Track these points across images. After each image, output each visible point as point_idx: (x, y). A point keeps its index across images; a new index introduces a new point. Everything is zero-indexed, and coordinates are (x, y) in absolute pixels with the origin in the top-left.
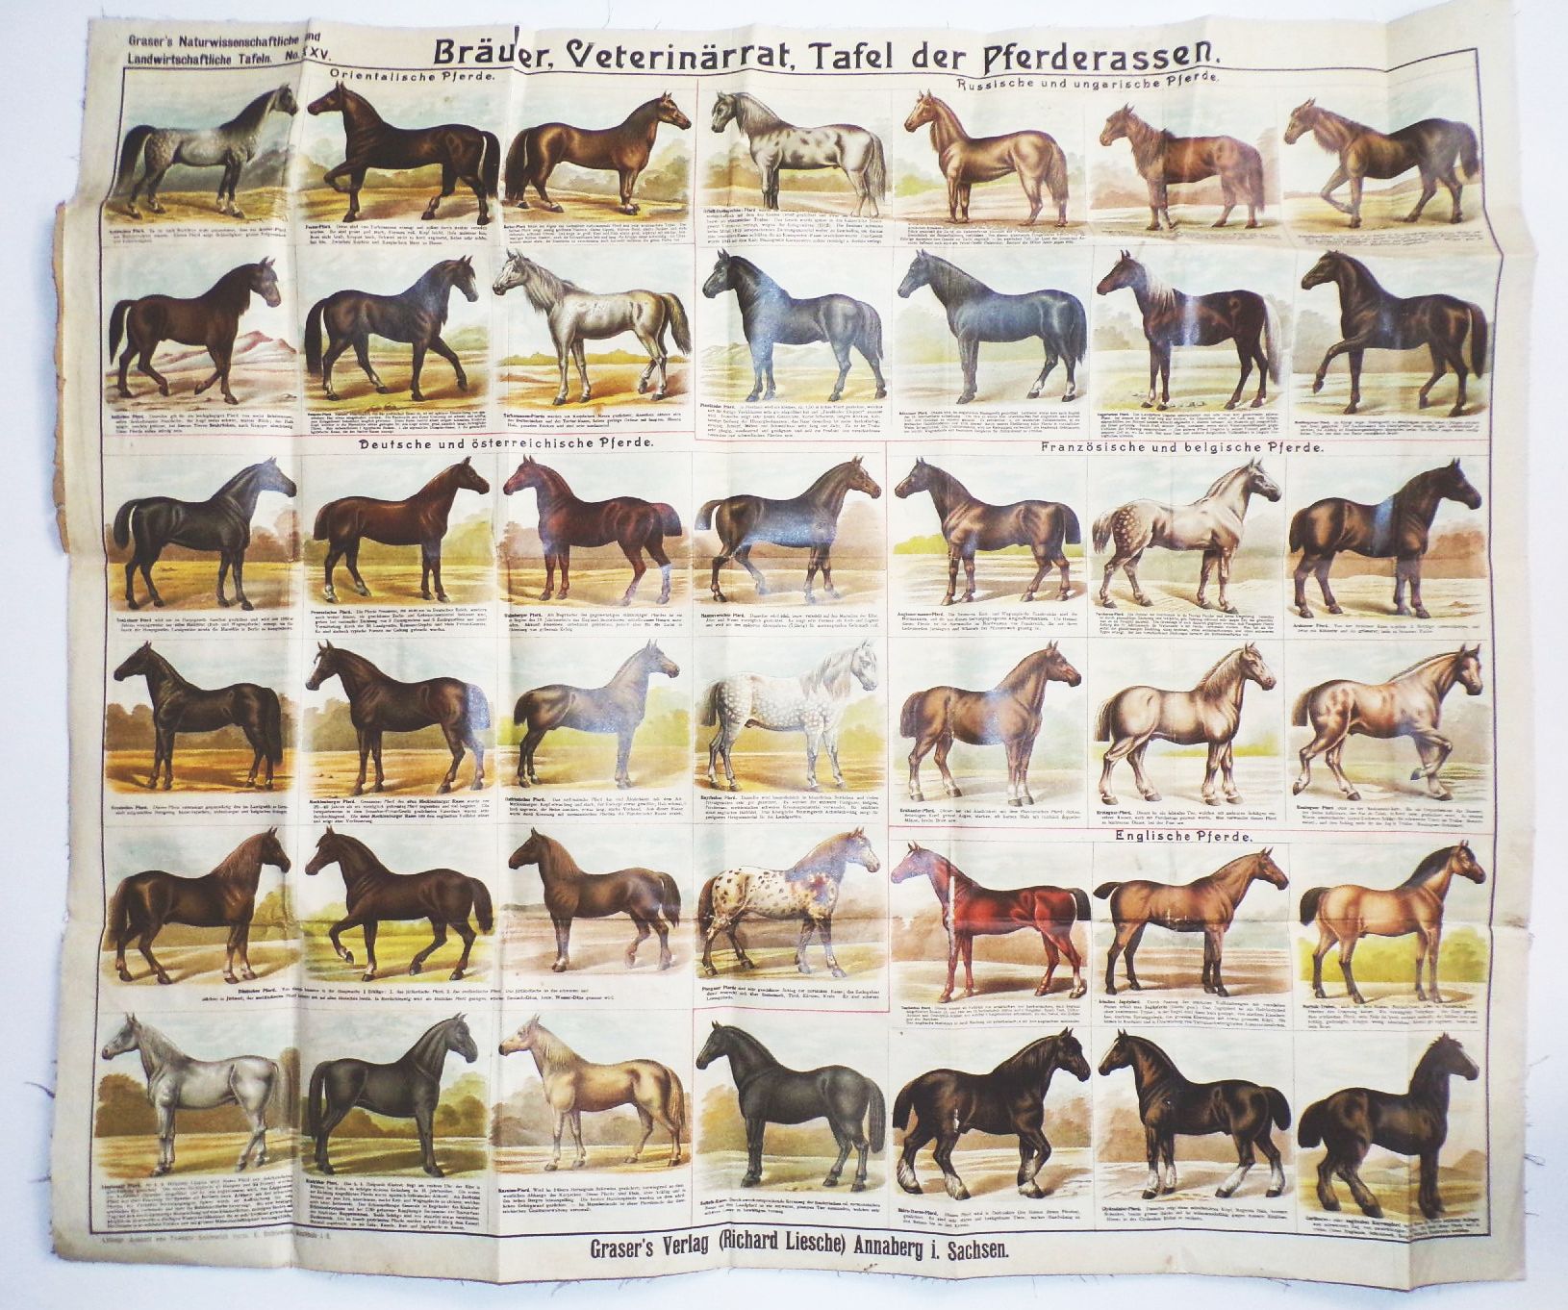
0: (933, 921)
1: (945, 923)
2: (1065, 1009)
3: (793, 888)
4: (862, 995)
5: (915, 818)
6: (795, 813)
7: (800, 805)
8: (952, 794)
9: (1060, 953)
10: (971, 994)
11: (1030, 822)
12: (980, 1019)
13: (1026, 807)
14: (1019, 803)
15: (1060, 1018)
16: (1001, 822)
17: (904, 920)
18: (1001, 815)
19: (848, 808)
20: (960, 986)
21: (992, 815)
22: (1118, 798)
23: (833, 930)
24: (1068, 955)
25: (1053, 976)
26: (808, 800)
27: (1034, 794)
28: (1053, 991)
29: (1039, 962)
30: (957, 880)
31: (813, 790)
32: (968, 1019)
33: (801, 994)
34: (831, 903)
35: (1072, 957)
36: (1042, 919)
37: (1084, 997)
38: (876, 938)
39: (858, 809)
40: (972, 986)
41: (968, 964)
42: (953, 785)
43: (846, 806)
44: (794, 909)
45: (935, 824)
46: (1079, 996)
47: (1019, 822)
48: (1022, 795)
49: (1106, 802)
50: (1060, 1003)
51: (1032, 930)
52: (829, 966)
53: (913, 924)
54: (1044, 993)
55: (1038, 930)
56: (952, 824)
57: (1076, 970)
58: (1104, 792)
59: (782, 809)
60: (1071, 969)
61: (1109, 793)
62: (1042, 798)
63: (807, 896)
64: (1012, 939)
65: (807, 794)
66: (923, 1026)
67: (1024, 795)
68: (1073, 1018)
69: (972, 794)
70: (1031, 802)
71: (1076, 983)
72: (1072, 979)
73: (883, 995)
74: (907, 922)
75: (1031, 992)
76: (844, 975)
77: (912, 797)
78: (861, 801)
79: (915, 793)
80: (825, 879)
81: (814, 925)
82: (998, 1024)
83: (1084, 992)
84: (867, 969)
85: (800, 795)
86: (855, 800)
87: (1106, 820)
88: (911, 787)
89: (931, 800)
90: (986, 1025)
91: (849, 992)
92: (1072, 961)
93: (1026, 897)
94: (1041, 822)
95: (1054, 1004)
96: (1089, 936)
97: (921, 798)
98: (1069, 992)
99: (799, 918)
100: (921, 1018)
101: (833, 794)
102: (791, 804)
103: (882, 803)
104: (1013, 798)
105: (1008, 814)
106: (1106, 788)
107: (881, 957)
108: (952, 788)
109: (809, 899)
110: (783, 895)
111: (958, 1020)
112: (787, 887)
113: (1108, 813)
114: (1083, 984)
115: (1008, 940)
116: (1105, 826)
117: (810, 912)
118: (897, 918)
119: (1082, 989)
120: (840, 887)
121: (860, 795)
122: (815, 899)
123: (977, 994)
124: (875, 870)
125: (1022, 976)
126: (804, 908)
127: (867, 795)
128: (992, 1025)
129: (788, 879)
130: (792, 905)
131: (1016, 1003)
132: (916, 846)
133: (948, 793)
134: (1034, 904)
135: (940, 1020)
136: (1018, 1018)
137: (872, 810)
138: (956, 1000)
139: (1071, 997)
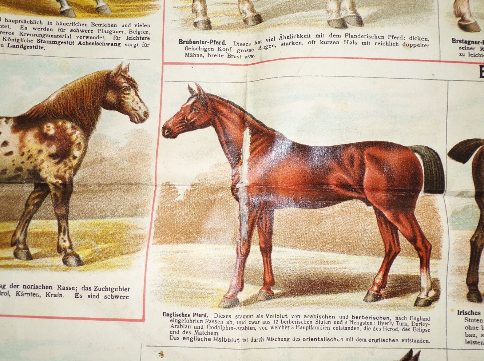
0: (219, 189)
1: (234, 190)
2: (409, 322)
3: (22, 140)
4: (102, 294)
5: (199, 52)
6: (35, 43)
7: (43, 32)
8: (251, 22)
9: (402, 238)
10: (270, 296)
11: (358, 50)
12: (282, 334)
13: (353, 30)
14: (343, 24)
15: (401, 335)
16: (319, 49)
17: (178, 188)
18: (318, 40)
19: (109, 39)
20: (253, 283)
21: (305, 41)
22: (480, 23)
23: (74, 200)
24: (413, 240)
25: (391, 273)
26: (55, 27)
27: (363, 13)
28: (391, 295)
29: (371, 252)
30: (252, 134)
31: (63, 13)
32: (264, 334)
33: (13, 291)
34: (75, 162)
35: (419, 244)
36: (374, 189)
37: (435, 304)
38: (135, 212)
39: (123, 40)
40: (272, 283)
41: (266, 251)
42: (252, 10)
43: (106, 35)
44: (20, 169)
45: (225, 60)
46: (428, 303)
47: (341, 49)
48: (346, 12)
49: (465, 27)
50: (400, 313)
51: (361, 204)
52: (60, 250)
53: (189, 194)
54: (377, 298)
55: (368, 203)
56: (250, 60)
57: (425, 264)
58: (460, 15)
59: (17, 36)
60: (417, 262)
61: (467, 17)
62: (374, 18)
63: (40, 151)
64: (333, 215)
65: (54, 19)
66: (196, 343)
67: (350, 13)
68: (419, 336)
69: (277, 15)
70: (360, 22)
71: (425, 283)
72: (419, 278)
73: (135, 294)
74: (182, 190)
75: (358, 296)
76: (80, 262)
77: (196, 24)
78: (127, 30)
79: (200, 18)
80: (69, 131)
81: (49, 192)
82: (309, 343)
83: (436, 298)
84: (114, 255)
85: (45, 19)
86: (119, 28)
87: (466, 52)
88: (194, 11)
89: (221, 28)
90: (292, 343)
91: (84, 288)
92: (418, 249)
93: (352, 157)
94: (373, 50)
95: (392, 314)
96: (442, 214)
97: (208, 25)
98: (413, 297)
99: (28, 181)
100: (192, 330)
101: (88, 20)
102: (30, 30)
103: (155, 32)
104: (334, 17)
105: (326, 38)
106: (464, 10)
107: (140, 237)
108: (249, 14)
109: (43, 156)
110: (7, 149)
111: (250, 334)
112: (14, 139)
113: (468, 42)
114: (435, 285)
115: (327, 216)
116: (462, 59)
117: (43, 174)
118: (169, 188)
119: (432, 293)
120: (90, 142)
121: (125, 21)
122: (52, 156)
123: (280, 296)
124: (142, 120)
125: (347, 272)
126: (35, 167)
127: (134, 21)
128: (301, 343)
129: (15, 129)
130: (18, 164)
131: (337, 312)
132: (199, 89)
133: (245, 21)
134: (362, 166)
135: (222, 334)
136: (338, 334)
137: (140, 42)
138: (247, 303)
139: (416, 304)
